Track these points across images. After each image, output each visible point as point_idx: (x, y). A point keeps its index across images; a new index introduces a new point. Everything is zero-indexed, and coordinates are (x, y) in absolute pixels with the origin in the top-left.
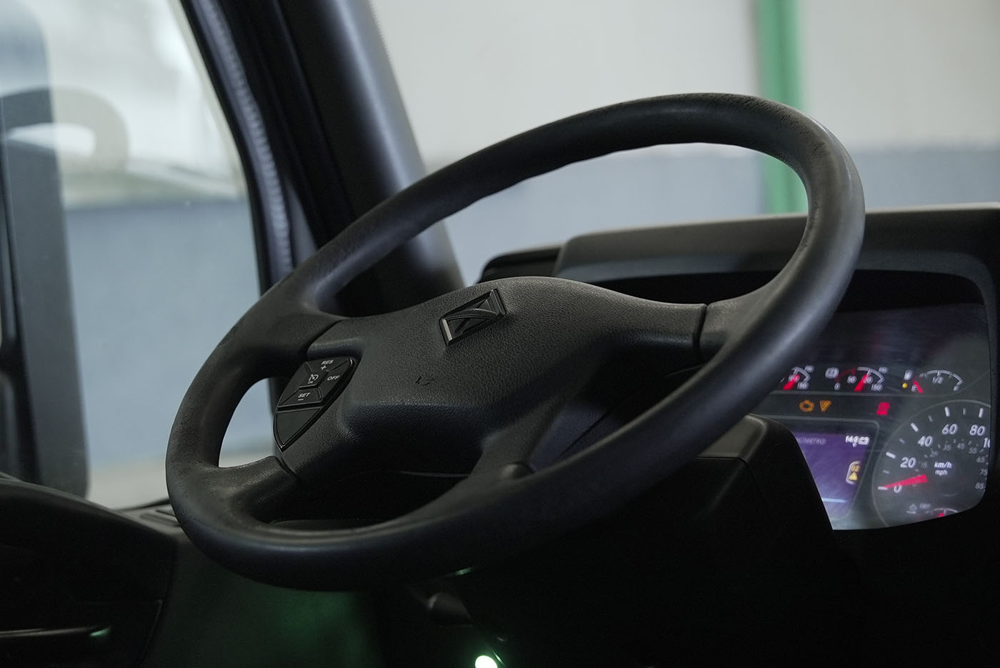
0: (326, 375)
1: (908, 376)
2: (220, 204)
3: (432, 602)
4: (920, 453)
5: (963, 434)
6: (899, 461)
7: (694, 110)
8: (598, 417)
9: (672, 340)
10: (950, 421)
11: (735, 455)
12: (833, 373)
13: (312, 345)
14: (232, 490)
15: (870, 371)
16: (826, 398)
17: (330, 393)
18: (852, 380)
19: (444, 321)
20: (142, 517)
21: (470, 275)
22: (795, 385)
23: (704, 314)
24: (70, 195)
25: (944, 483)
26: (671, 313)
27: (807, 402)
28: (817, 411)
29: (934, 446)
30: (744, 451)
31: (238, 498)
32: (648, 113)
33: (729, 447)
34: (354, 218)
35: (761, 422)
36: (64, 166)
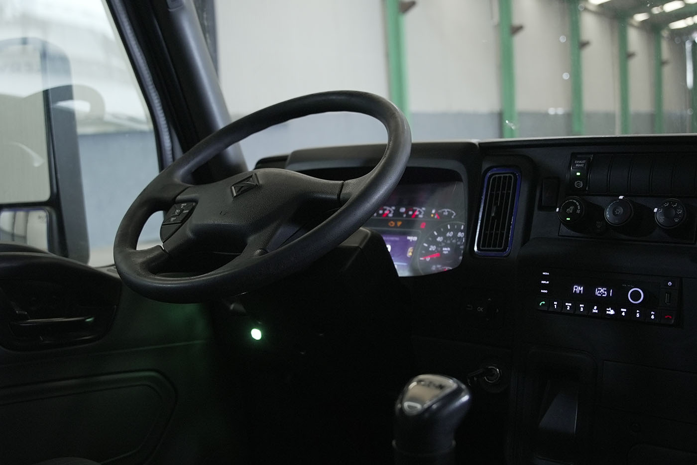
0: (183, 210)
1: (433, 211)
2: (142, 133)
3: (232, 307)
4: (437, 244)
5: (455, 236)
6: (429, 247)
7: (343, 98)
8: (298, 229)
9: (328, 196)
10: (450, 231)
11: (357, 245)
12: (403, 210)
13: (177, 198)
14: (141, 260)
15: (418, 209)
16: (400, 220)
17: (184, 218)
18: (411, 213)
19: (233, 188)
20: (108, 270)
21: (251, 166)
22: (387, 215)
23: (343, 185)
24: (81, 130)
25: (447, 257)
26: (328, 185)
27: (392, 222)
28: (396, 226)
29: (443, 241)
30: (361, 244)
31: (144, 263)
32: (323, 98)
33: (353, 241)
34: (199, 141)
35: (368, 231)
36: (78, 117)
